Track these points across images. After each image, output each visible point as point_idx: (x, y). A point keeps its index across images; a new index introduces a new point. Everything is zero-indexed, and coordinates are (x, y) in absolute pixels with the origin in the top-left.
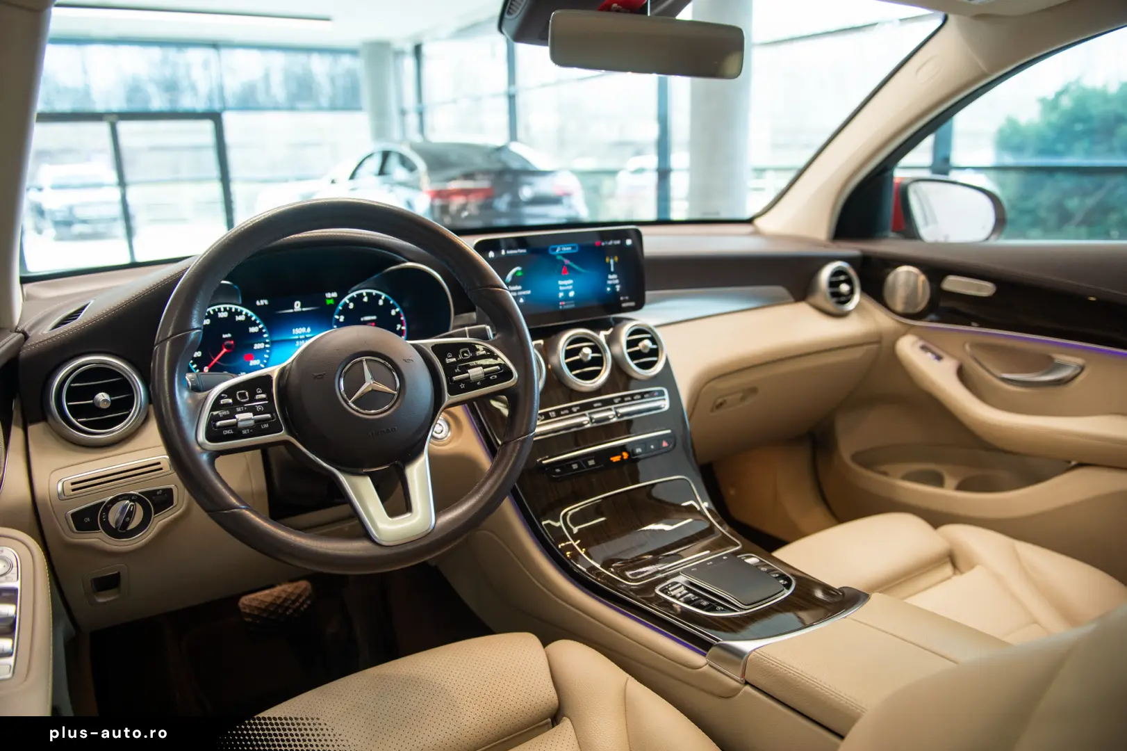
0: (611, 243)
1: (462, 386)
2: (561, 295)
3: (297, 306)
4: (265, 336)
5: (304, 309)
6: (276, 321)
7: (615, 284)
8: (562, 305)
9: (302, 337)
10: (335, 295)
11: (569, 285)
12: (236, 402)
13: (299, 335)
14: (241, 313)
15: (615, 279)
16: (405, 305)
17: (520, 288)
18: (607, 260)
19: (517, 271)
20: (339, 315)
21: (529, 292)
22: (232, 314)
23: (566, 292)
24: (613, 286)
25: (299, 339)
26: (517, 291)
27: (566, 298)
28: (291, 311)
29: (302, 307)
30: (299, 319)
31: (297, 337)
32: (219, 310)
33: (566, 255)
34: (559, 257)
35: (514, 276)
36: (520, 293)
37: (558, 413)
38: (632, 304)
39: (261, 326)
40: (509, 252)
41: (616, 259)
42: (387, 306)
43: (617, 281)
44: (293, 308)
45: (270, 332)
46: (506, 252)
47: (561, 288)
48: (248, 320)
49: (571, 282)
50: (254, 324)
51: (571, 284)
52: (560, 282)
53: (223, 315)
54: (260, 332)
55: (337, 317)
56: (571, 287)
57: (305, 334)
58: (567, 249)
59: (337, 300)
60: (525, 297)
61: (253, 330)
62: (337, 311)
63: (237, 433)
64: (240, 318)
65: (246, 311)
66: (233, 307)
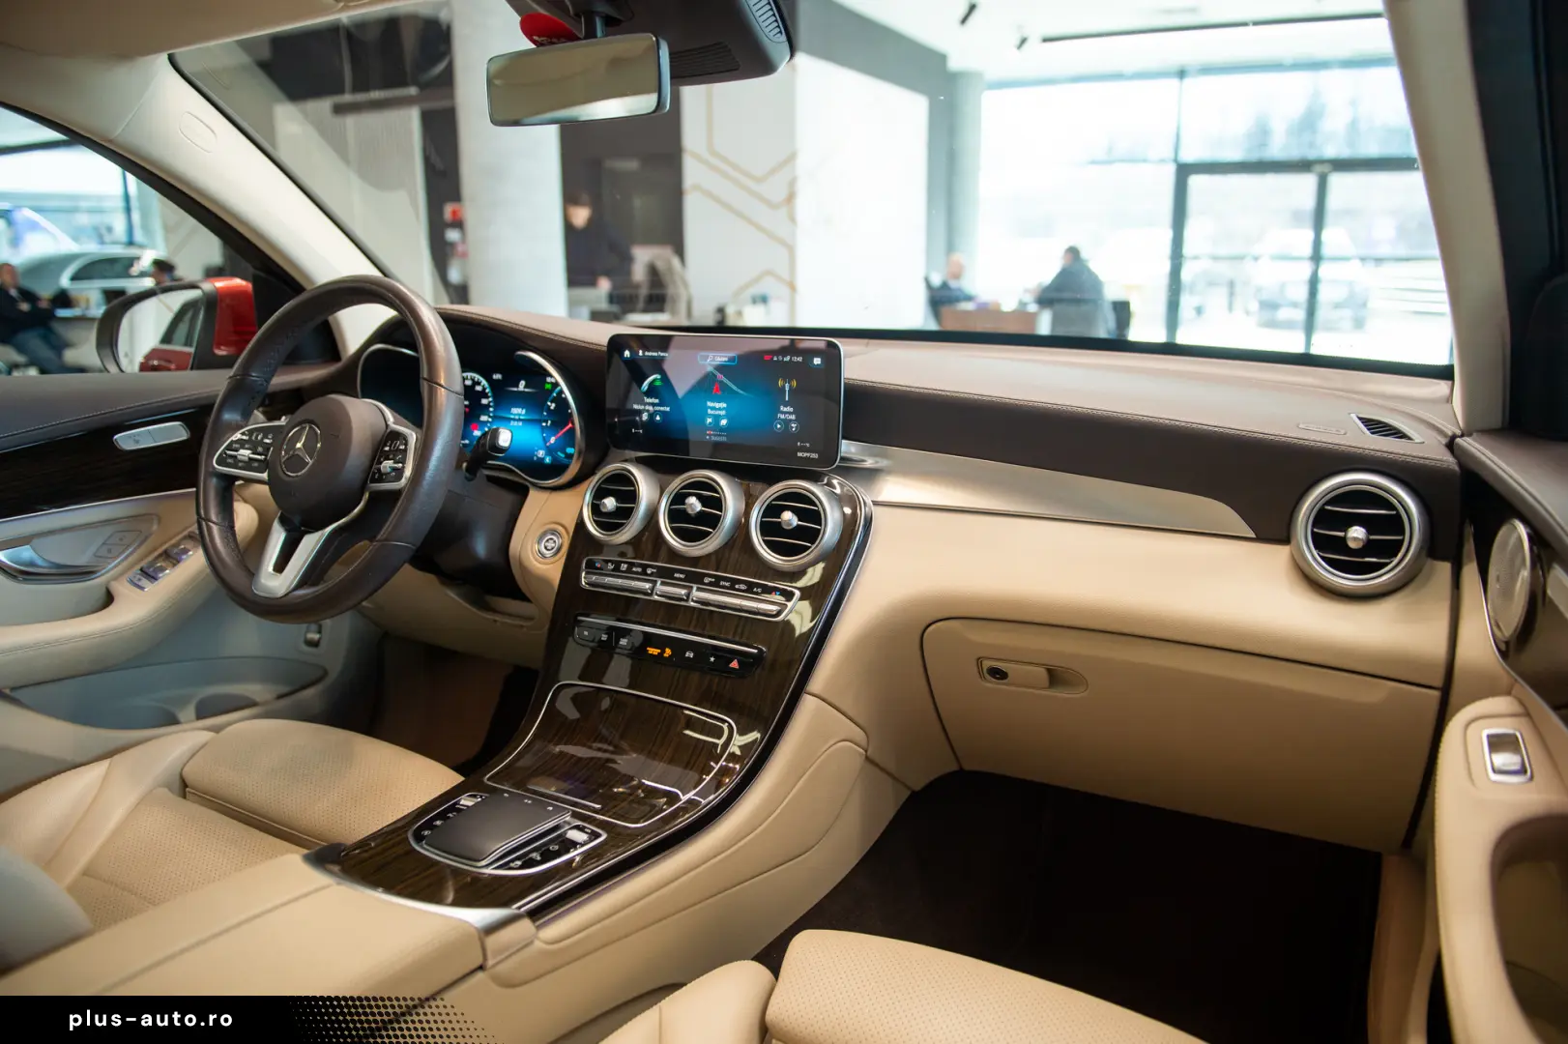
0: (787, 359)
1: (377, 476)
2: (709, 420)
3: (522, 385)
4: (491, 409)
5: (526, 390)
6: (503, 397)
7: (791, 420)
8: (710, 435)
9: (517, 417)
11: (720, 409)
12: (250, 440)
13: (515, 415)
14: (479, 383)
15: (790, 413)
17: (657, 401)
18: (780, 383)
19: (654, 380)
20: (552, 402)
21: (668, 409)
23: (717, 418)
24: (787, 422)
25: (514, 420)
26: (653, 405)
27: (716, 426)
28: (515, 389)
29: (525, 387)
30: (520, 399)
31: (512, 417)
32: (467, 379)
33: (719, 368)
35: (651, 384)
36: (657, 408)
38: (815, 456)
39: (490, 399)
40: (647, 353)
41: (794, 383)
43: (793, 417)
44: (518, 387)
45: (495, 407)
46: (643, 353)
47: (709, 411)
48: (484, 394)
49: (725, 405)
50: (487, 397)
51: (724, 408)
52: (710, 404)
53: (469, 383)
54: (488, 406)
55: (549, 403)
56: (723, 413)
57: (520, 415)
58: (720, 359)
60: (663, 414)
61: (484, 401)
62: (551, 398)
63: (235, 463)
64: (478, 388)
65: (484, 382)
66: (477, 377)
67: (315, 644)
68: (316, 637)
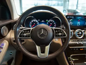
1: (57, 36)
2: (78, 24)
3: (43, 21)
6: (40, 23)
8: (78, 26)
10: (47, 20)
12: (25, 32)
16: (56, 23)
21: (73, 23)
22: (35, 21)
23: (79, 24)
30: (43, 23)
33: (80, 19)
34: (79, 19)
35: (71, 21)
37: (74, 41)
40: (71, 17)
42: (54, 23)
48: (37, 22)
52: (78, 22)
53: (34, 21)
54: (38, 24)
55: (47, 23)
58: (80, 18)
59: (48, 21)
60: (72, 24)
61: (37, 23)
63: (24, 36)
64: (36, 22)
65: (37, 21)
66: (36, 20)
67: (11, 55)
68: (11, 54)
